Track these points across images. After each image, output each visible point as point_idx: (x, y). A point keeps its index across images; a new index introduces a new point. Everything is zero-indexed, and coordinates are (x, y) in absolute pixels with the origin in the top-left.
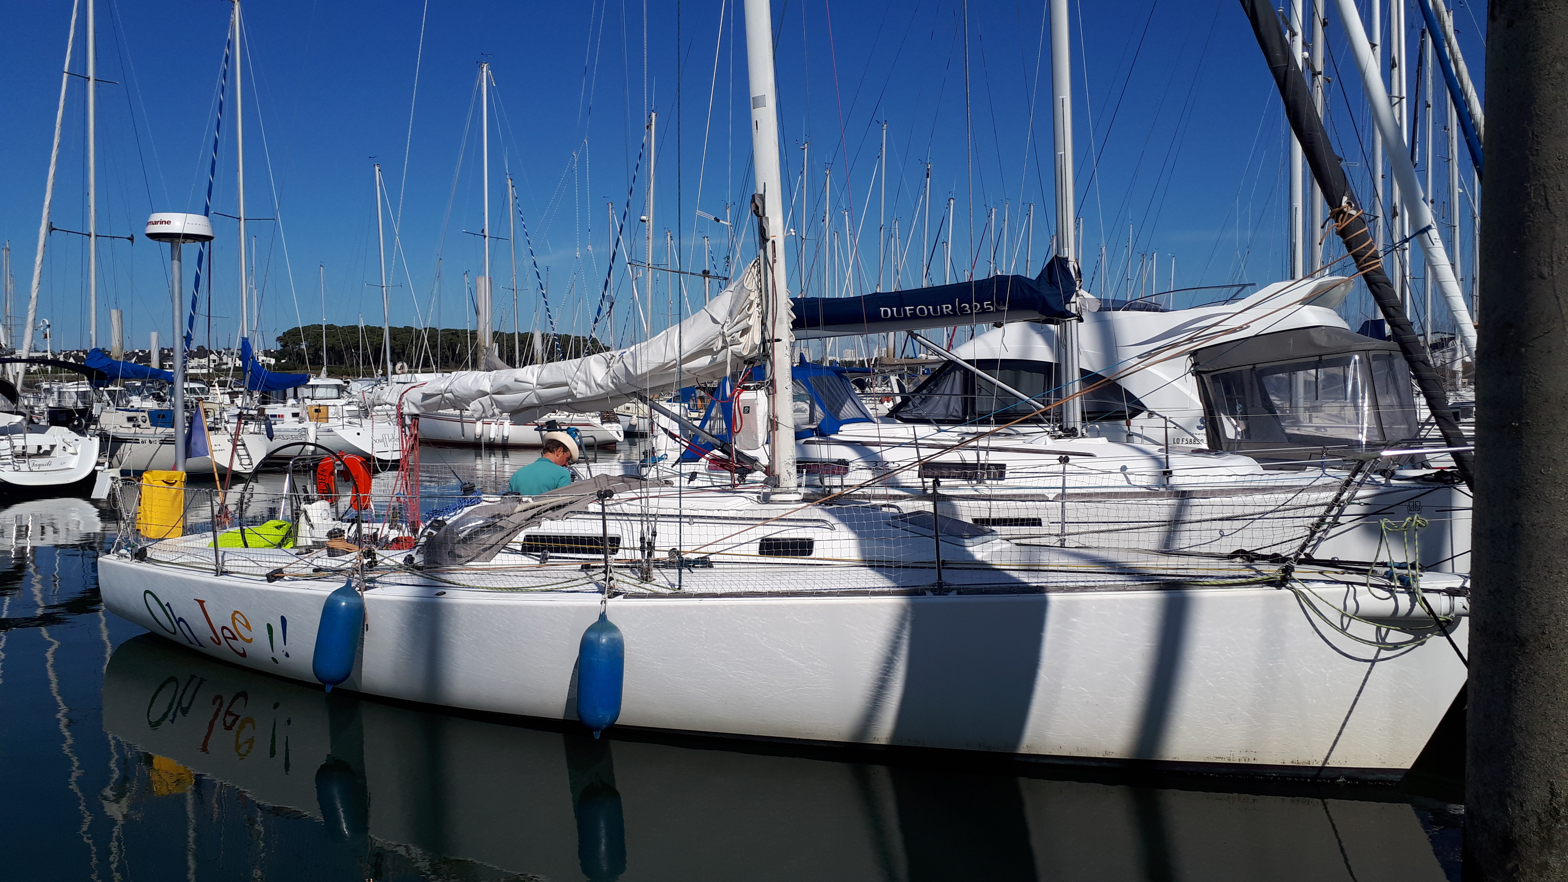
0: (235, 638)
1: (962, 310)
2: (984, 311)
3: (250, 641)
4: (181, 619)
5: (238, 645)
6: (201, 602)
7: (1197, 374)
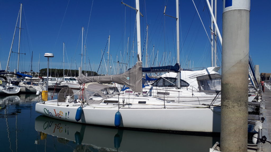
0: (60, 115)
1: (163, 70)
2: (166, 70)
3: (62, 115)
4: (50, 112)
5: (60, 116)
6: (55, 110)
7: (198, 80)
